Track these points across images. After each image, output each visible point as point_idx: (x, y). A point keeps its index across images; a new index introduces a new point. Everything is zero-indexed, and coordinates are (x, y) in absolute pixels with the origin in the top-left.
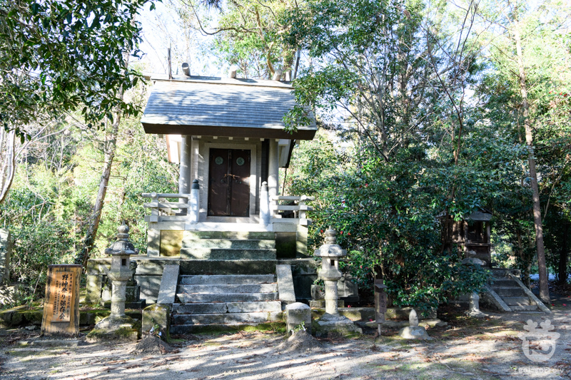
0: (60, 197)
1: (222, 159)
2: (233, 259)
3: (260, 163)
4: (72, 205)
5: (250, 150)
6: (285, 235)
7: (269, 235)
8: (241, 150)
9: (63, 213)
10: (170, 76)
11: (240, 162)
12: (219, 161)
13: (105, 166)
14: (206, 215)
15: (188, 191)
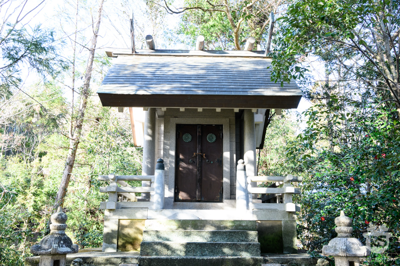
0: (31, 188)
1: (190, 137)
2: (206, 255)
3: (234, 140)
4: (43, 195)
5: (222, 126)
6: (268, 224)
7: (249, 225)
8: (212, 125)
9: (33, 203)
10: (133, 50)
11: (211, 138)
12: (187, 138)
13: (70, 151)
14: (173, 200)
15: (151, 172)
